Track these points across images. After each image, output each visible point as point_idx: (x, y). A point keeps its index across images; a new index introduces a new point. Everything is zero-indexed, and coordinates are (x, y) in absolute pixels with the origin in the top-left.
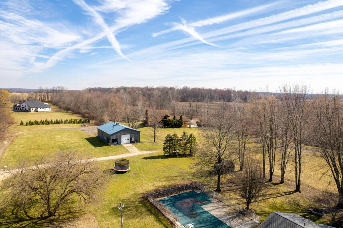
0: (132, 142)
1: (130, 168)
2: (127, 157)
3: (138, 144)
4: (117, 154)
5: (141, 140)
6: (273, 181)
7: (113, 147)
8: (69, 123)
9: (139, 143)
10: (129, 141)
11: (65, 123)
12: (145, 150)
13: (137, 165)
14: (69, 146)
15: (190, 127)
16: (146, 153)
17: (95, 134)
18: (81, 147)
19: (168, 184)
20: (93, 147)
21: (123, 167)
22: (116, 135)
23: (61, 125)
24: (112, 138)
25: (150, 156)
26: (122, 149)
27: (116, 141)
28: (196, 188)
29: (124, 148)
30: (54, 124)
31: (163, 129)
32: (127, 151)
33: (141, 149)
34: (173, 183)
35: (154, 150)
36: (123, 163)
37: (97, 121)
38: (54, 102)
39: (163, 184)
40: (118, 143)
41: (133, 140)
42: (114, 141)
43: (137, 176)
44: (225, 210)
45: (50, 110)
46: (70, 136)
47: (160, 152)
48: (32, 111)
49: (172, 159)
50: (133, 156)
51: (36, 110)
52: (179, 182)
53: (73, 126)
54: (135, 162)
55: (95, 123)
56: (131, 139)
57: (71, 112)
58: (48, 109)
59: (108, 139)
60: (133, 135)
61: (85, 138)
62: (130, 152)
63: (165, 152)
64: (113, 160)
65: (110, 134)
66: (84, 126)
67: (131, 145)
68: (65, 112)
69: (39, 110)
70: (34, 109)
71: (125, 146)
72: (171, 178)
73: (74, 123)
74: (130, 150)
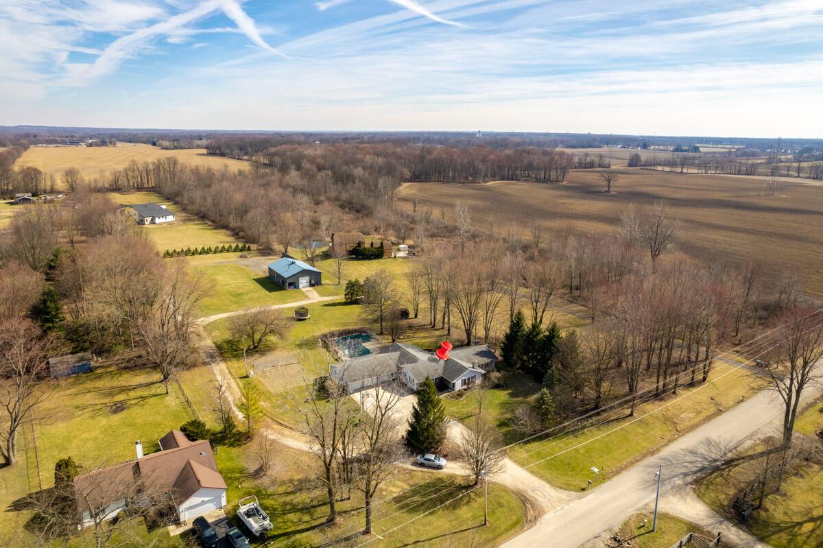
0: (311, 285)
1: (309, 316)
2: (307, 305)
3: (319, 288)
4: (296, 301)
5: (322, 282)
6: (436, 327)
7: (290, 292)
8: (221, 251)
9: (320, 286)
10: (308, 284)
11: (215, 252)
12: (326, 296)
13: (316, 312)
14: (240, 291)
15: (395, 257)
16: (327, 299)
17: (265, 272)
18: (254, 292)
19: (341, 328)
20: (267, 292)
21: (302, 315)
22: (292, 278)
23: (211, 255)
24: (288, 281)
25: (331, 302)
26: (301, 295)
27: (294, 284)
28: (364, 332)
29: (303, 293)
30: (200, 254)
31: (355, 262)
32: (306, 297)
33: (322, 294)
34: (346, 328)
35: (337, 295)
36: (303, 311)
37: (261, 245)
38: (166, 194)
39: (337, 329)
40: (295, 287)
41: (313, 282)
42: (290, 284)
43: (316, 323)
44: (377, 346)
45: (174, 219)
46: (234, 277)
47: (341, 298)
48: (146, 223)
49: (354, 306)
50: (313, 303)
51: (153, 222)
52: (350, 328)
53: (229, 258)
54: (314, 310)
55: (258, 250)
56: (310, 282)
57: (210, 223)
58: (170, 218)
59: (284, 283)
60: (313, 277)
61: (254, 280)
62: (309, 298)
63: (347, 299)
64: (292, 307)
65: (286, 277)
66: (245, 257)
67: (311, 289)
68: (200, 222)
69: (157, 220)
70: (149, 219)
71: (304, 290)
72: (346, 324)
73: (228, 251)
74: (309, 295)
